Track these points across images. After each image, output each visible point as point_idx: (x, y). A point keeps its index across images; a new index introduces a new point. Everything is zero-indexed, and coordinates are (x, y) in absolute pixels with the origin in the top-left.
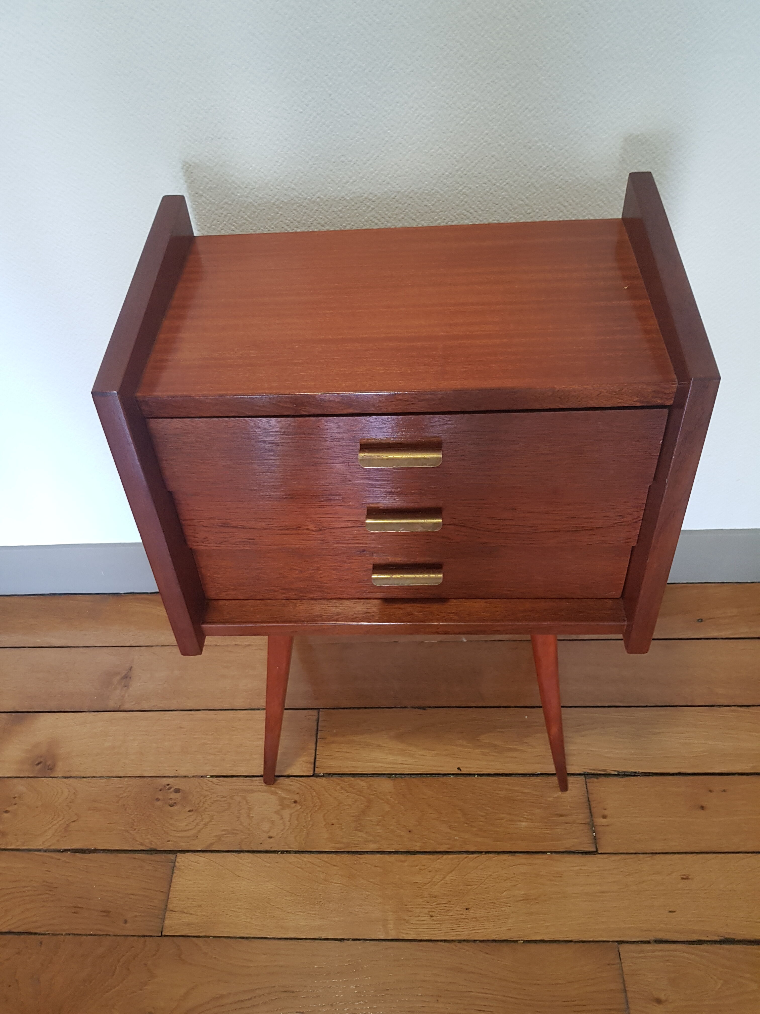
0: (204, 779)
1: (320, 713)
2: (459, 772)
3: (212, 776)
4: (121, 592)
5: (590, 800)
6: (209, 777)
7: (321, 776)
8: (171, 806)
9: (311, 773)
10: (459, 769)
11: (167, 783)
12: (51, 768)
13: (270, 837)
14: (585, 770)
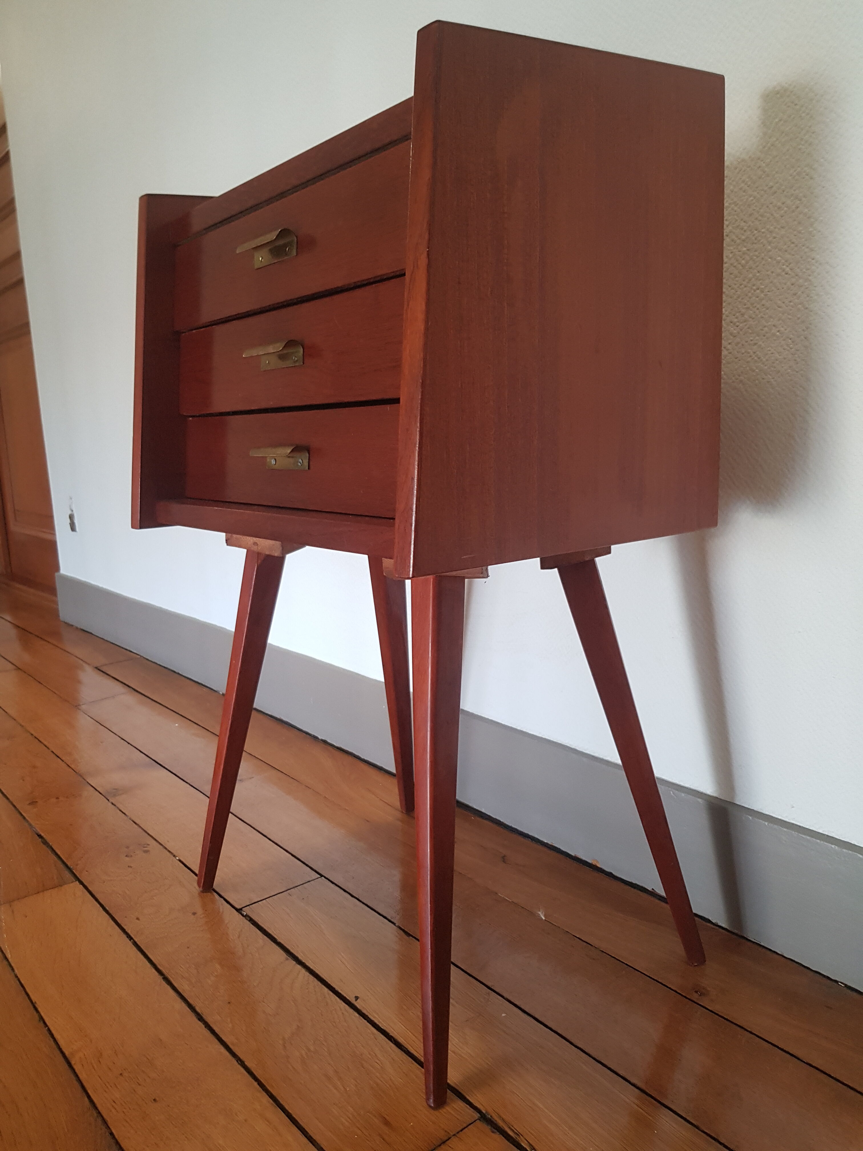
0: (174, 858)
1: (320, 879)
2: (353, 1000)
3: (180, 861)
4: (320, 737)
5: (448, 1142)
6: (177, 859)
7: (243, 915)
8: (126, 856)
9: (238, 907)
10: (357, 998)
11: (149, 843)
12: (115, 796)
13: (138, 919)
14: (490, 1111)
